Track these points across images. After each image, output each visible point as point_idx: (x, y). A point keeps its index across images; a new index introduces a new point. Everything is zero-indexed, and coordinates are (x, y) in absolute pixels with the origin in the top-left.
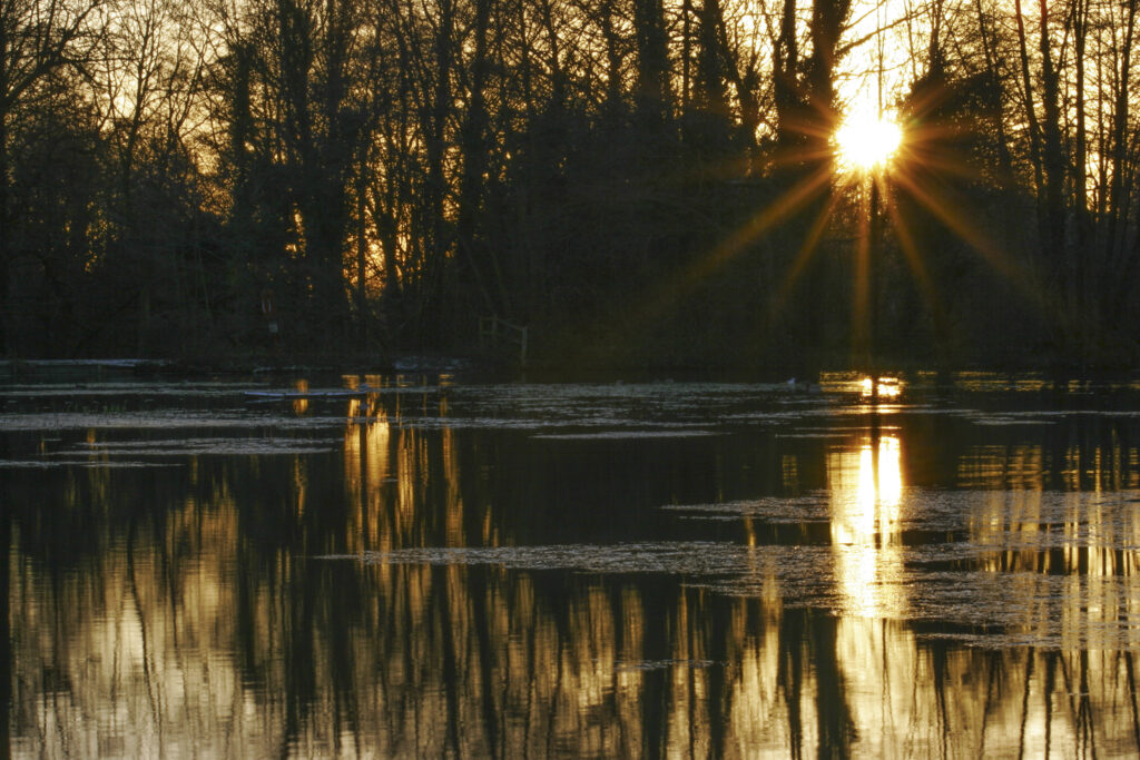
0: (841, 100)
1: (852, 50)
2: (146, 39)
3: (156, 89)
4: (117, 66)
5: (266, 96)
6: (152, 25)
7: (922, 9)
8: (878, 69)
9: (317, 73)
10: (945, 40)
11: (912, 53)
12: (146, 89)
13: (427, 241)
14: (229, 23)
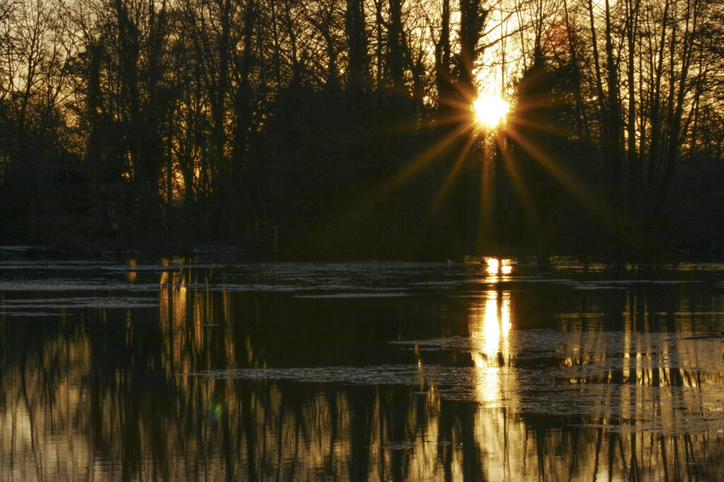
0: (476, 82)
1: (486, 50)
2: (33, 40)
3: (39, 73)
4: (15, 58)
5: (110, 77)
6: (37, 32)
7: (530, 24)
8: (501, 62)
9: (142, 63)
10: (545, 44)
11: (523, 51)
12: (33, 73)
13: (213, 170)
14: (87, 31)
